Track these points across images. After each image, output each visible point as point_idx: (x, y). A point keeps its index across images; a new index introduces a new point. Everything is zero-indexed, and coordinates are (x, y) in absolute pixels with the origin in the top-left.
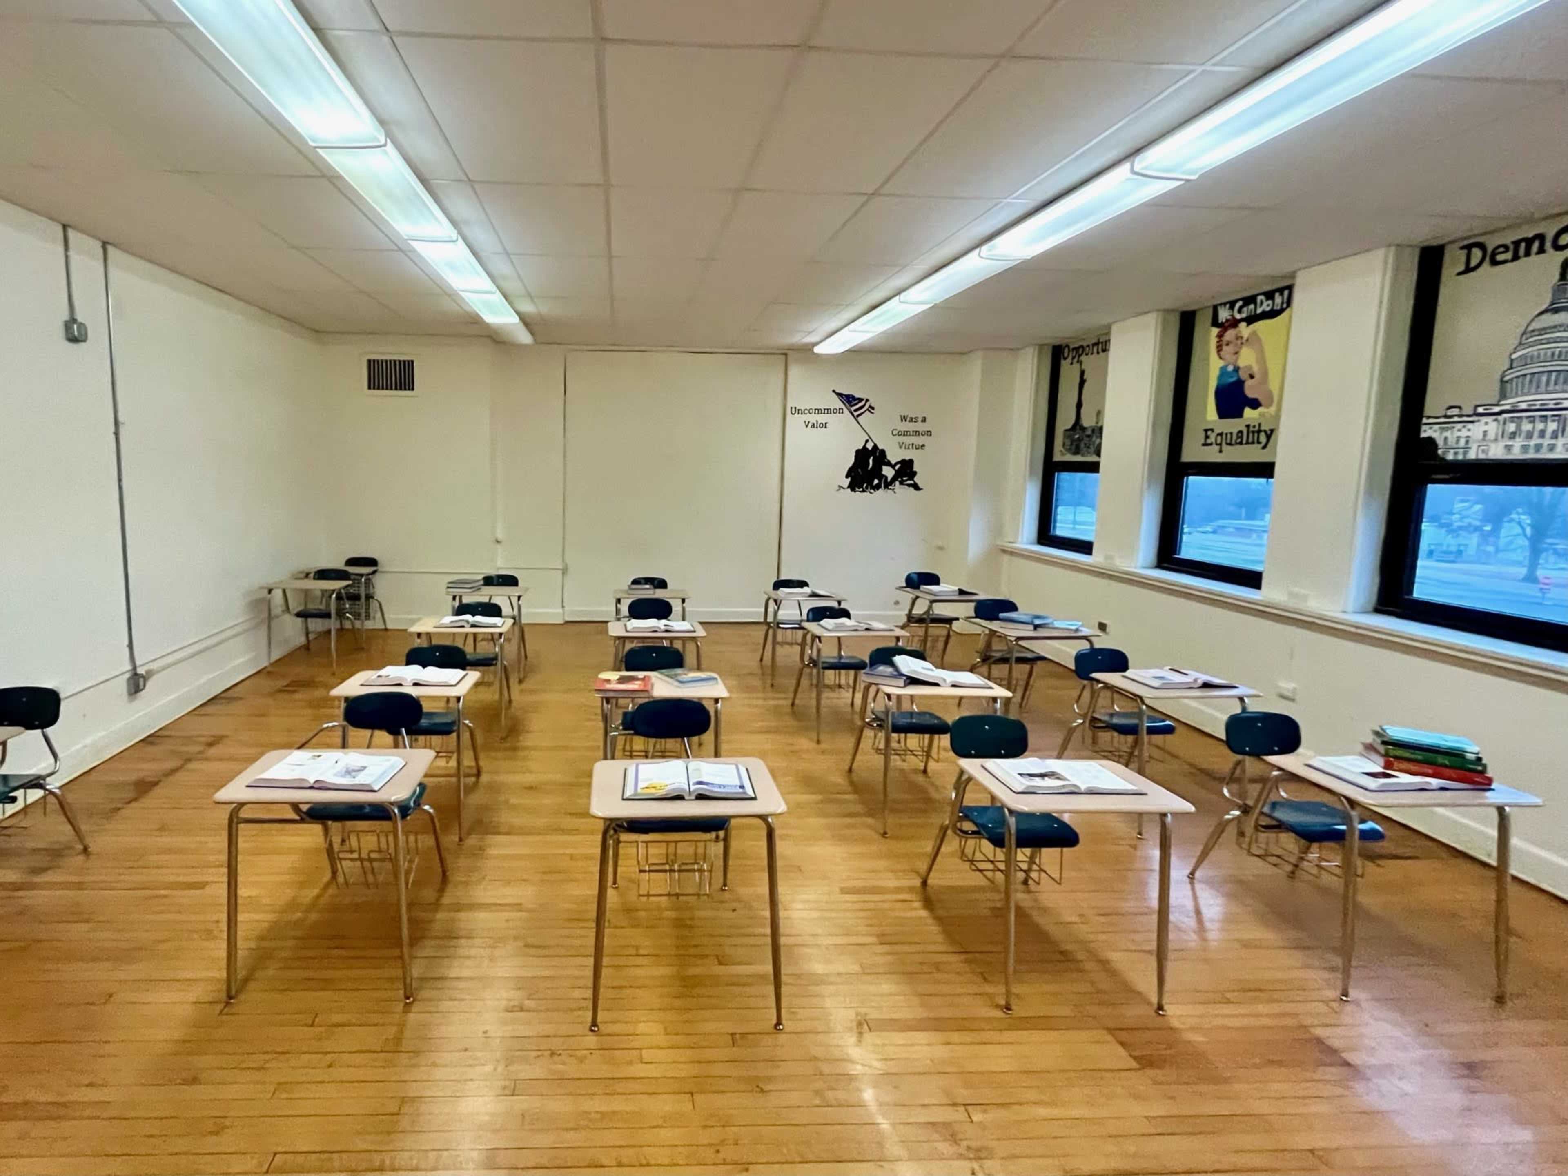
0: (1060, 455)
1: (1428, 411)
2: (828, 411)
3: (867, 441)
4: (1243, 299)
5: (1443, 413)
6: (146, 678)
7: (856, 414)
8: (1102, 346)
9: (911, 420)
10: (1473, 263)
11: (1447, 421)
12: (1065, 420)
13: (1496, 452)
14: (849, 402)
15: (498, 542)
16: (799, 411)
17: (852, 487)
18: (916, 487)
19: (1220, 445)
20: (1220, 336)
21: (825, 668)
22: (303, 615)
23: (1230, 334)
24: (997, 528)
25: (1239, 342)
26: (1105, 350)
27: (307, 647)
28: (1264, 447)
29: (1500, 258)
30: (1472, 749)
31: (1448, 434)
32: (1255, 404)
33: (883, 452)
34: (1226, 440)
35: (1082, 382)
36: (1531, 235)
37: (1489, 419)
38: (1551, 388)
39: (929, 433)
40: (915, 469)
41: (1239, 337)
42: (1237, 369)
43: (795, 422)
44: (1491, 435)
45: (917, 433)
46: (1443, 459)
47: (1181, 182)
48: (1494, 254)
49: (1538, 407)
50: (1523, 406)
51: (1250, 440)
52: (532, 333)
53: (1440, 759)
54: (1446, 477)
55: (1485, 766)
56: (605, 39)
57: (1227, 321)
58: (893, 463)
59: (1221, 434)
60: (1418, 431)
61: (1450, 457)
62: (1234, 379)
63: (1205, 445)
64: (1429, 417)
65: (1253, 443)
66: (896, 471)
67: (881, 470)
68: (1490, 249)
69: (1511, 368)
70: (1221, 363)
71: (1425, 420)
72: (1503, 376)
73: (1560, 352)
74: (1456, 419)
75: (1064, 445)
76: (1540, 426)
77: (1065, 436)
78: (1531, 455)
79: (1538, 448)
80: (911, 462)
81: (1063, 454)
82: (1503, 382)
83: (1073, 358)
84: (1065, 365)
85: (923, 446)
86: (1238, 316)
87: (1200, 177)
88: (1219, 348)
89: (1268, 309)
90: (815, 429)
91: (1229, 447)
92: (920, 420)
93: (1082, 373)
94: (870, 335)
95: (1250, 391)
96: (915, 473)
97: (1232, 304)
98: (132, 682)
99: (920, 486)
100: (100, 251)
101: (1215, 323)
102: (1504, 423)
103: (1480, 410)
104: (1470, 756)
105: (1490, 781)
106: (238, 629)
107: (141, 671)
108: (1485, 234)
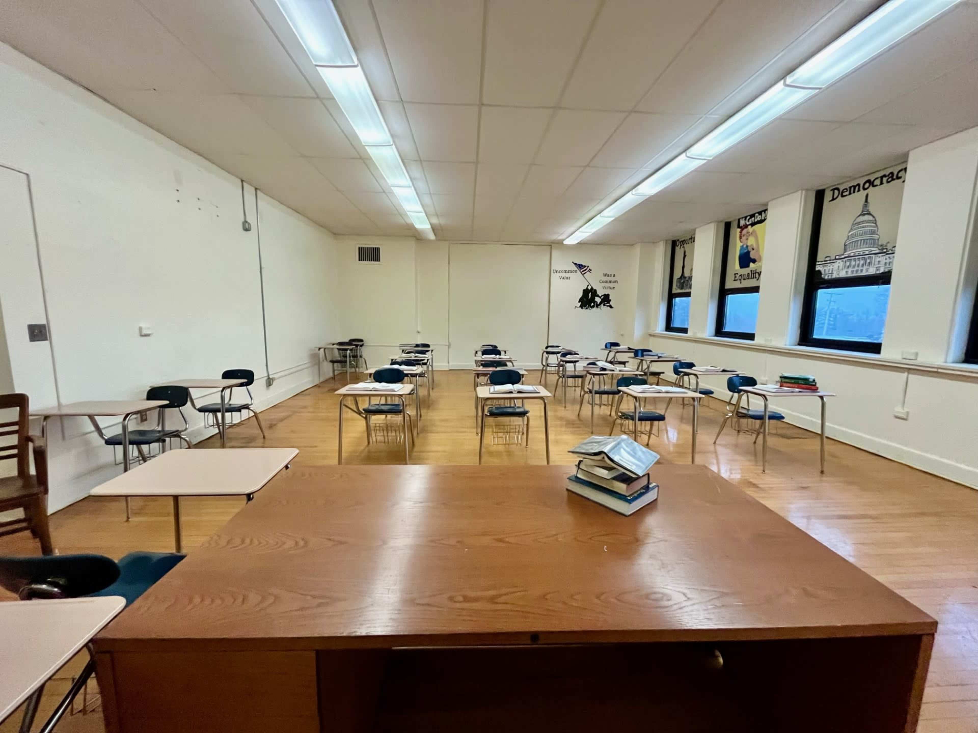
0: (675, 290)
1: (818, 260)
2: (570, 271)
3: (588, 285)
4: (750, 216)
5: (823, 259)
6: (273, 379)
7: (583, 273)
8: (692, 239)
9: (608, 276)
10: (835, 197)
11: (825, 263)
12: (677, 274)
13: (843, 274)
14: (580, 267)
15: (418, 332)
16: (557, 272)
17: (581, 307)
18: (611, 307)
19: (740, 280)
20: (741, 232)
21: (568, 377)
22: (333, 362)
23: (745, 231)
24: (647, 325)
25: (748, 235)
26: (694, 241)
27: (333, 378)
28: (757, 280)
29: (844, 194)
30: (811, 377)
31: (825, 268)
32: (754, 261)
33: (595, 291)
34: (743, 278)
35: (685, 256)
36: (855, 184)
37: (840, 261)
38: (862, 246)
39: (616, 282)
40: (610, 298)
41: (748, 232)
42: (747, 246)
43: (555, 277)
44: (841, 268)
45: (610, 282)
46: (824, 279)
47: (706, 161)
48: (843, 192)
49: (857, 255)
50: (852, 254)
51: (752, 277)
52: (435, 235)
53: (800, 382)
54: (824, 286)
55: (816, 383)
56: (483, 104)
57: (744, 225)
58: (600, 295)
59: (741, 275)
60: (815, 268)
61: (826, 278)
62: (746, 251)
63: (735, 280)
64: (819, 262)
65: (753, 278)
66: (602, 299)
67: (595, 299)
68: (841, 190)
69: (848, 239)
70: (741, 244)
71: (817, 263)
72: (845, 243)
73: (865, 232)
74: (829, 262)
75: (677, 286)
76: (858, 262)
77: (677, 282)
78: (855, 274)
79: (857, 271)
80: (608, 295)
81: (676, 289)
82: (845, 245)
83: (681, 246)
84: (677, 249)
85: (614, 288)
86: (748, 223)
87: (713, 159)
88: (741, 238)
89: (759, 219)
90: (564, 280)
91: (744, 281)
92: (612, 276)
93: (685, 252)
94: (588, 234)
95: (752, 255)
96: (610, 300)
97: (746, 217)
98: (268, 381)
99: (613, 306)
100: (254, 192)
101: (739, 226)
102: (845, 262)
103: (837, 257)
104: (811, 380)
105: (817, 389)
106: (306, 366)
107: (271, 377)
108: (838, 184)
